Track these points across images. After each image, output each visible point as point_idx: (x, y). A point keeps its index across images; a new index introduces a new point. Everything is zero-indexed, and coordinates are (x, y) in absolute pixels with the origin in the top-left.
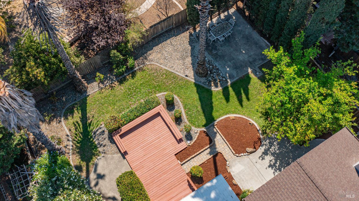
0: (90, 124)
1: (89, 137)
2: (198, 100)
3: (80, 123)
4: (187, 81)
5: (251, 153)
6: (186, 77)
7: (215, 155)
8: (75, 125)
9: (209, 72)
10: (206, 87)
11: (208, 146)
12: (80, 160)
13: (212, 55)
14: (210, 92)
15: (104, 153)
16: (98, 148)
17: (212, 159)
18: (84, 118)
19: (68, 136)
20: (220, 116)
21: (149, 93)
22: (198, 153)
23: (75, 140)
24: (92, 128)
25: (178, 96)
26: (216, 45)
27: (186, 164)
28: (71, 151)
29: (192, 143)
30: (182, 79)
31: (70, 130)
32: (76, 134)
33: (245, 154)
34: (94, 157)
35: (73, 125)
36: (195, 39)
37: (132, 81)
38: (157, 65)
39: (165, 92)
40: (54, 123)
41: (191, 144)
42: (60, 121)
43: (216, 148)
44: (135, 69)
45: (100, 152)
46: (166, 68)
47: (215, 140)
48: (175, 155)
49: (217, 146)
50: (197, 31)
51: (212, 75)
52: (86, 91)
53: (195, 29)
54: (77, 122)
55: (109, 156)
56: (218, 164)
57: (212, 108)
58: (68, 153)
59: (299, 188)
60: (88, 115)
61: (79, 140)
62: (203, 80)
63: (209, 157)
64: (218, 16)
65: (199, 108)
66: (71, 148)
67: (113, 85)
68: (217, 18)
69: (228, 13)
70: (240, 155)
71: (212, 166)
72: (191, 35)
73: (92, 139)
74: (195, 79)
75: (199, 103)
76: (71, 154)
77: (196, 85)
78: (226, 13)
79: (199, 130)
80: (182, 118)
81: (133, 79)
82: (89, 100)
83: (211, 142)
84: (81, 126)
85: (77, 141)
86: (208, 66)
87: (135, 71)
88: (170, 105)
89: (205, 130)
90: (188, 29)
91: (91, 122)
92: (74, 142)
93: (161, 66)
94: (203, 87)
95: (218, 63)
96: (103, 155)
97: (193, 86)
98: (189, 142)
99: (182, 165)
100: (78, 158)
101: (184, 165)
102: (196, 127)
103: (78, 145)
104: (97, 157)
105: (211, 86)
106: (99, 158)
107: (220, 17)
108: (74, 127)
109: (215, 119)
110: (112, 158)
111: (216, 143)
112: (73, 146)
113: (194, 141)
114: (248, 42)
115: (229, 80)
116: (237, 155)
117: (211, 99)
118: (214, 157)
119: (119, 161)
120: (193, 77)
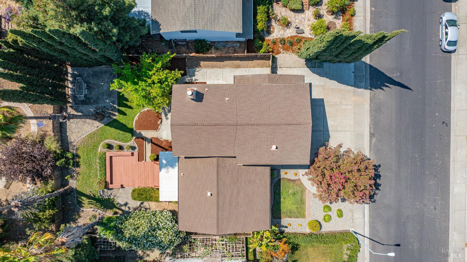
0: (94, 196)
1: (101, 199)
2: (116, 130)
3: (91, 200)
4: (101, 128)
5: (161, 122)
6: (98, 128)
7: (151, 141)
8: (90, 204)
9: (103, 113)
10: (111, 120)
11: (144, 142)
12: (111, 210)
13: (93, 104)
14: (116, 120)
15: (115, 196)
16: (110, 198)
17: (152, 144)
18: (88, 197)
19: (94, 210)
20: (132, 124)
21: (95, 154)
22: (145, 149)
23: (99, 208)
24: (97, 196)
25: (107, 139)
26: (88, 96)
27: (146, 158)
28: (104, 213)
29: (138, 148)
30: (97, 130)
31: (91, 208)
32: (96, 206)
33: (160, 126)
34: (114, 203)
35: (89, 205)
36: (76, 106)
37: (82, 159)
38: (80, 139)
39: (100, 145)
40: (82, 214)
41: (138, 150)
42: (83, 210)
43: (148, 138)
44: (75, 153)
45: (113, 198)
46: (85, 135)
47: (143, 135)
48: (138, 161)
49: (147, 137)
50: (71, 101)
51: (106, 113)
52: (72, 188)
53: (69, 102)
54: (89, 202)
55: (118, 194)
56: (156, 142)
57: (125, 126)
58: (104, 214)
59: (182, 132)
60: (88, 194)
61: (100, 206)
62: (106, 119)
63: (150, 144)
64: (69, 82)
65: (121, 132)
66: (102, 212)
67: (77, 172)
68: (69, 83)
69: (70, 74)
70: (159, 129)
71: (155, 146)
72: (71, 107)
73: (103, 199)
74: (102, 123)
75: (118, 130)
76: (105, 213)
77: (106, 125)
78: (69, 75)
79: (133, 140)
80: (121, 145)
81: (81, 158)
82: (79, 189)
83: (144, 138)
84: (92, 201)
85: (100, 207)
86: (99, 111)
87: (76, 154)
88: (110, 147)
89: (135, 137)
90: (67, 107)
91: (93, 194)
92: (100, 208)
93: (82, 137)
94: (110, 122)
95: (100, 104)
96: (116, 197)
97: (106, 127)
98: (136, 150)
99: (146, 161)
100: (109, 211)
101: (146, 160)
102: (130, 141)
103: (102, 207)
104: (115, 201)
105: (112, 118)
106: (116, 200)
107: (70, 81)
108: (91, 205)
109: (132, 128)
110: (121, 194)
111: (145, 136)
112: (101, 210)
113: (137, 147)
114: (97, 76)
115: (115, 106)
116: (158, 130)
117: (120, 122)
118: (152, 142)
119: (124, 191)
120: (101, 124)
